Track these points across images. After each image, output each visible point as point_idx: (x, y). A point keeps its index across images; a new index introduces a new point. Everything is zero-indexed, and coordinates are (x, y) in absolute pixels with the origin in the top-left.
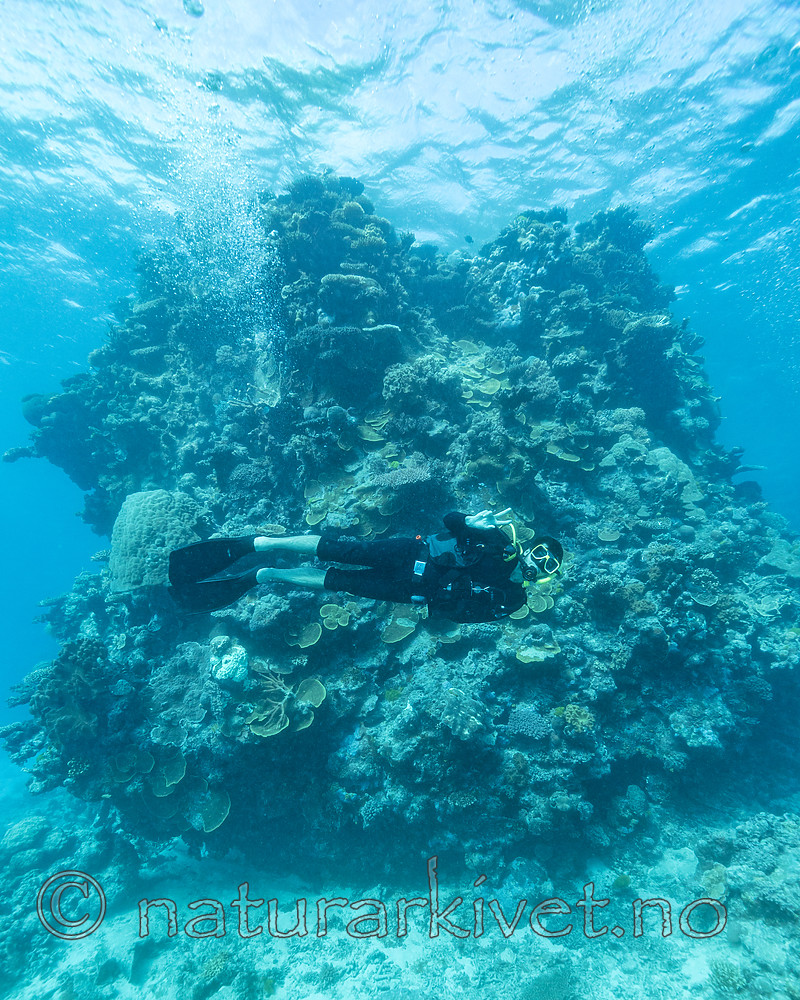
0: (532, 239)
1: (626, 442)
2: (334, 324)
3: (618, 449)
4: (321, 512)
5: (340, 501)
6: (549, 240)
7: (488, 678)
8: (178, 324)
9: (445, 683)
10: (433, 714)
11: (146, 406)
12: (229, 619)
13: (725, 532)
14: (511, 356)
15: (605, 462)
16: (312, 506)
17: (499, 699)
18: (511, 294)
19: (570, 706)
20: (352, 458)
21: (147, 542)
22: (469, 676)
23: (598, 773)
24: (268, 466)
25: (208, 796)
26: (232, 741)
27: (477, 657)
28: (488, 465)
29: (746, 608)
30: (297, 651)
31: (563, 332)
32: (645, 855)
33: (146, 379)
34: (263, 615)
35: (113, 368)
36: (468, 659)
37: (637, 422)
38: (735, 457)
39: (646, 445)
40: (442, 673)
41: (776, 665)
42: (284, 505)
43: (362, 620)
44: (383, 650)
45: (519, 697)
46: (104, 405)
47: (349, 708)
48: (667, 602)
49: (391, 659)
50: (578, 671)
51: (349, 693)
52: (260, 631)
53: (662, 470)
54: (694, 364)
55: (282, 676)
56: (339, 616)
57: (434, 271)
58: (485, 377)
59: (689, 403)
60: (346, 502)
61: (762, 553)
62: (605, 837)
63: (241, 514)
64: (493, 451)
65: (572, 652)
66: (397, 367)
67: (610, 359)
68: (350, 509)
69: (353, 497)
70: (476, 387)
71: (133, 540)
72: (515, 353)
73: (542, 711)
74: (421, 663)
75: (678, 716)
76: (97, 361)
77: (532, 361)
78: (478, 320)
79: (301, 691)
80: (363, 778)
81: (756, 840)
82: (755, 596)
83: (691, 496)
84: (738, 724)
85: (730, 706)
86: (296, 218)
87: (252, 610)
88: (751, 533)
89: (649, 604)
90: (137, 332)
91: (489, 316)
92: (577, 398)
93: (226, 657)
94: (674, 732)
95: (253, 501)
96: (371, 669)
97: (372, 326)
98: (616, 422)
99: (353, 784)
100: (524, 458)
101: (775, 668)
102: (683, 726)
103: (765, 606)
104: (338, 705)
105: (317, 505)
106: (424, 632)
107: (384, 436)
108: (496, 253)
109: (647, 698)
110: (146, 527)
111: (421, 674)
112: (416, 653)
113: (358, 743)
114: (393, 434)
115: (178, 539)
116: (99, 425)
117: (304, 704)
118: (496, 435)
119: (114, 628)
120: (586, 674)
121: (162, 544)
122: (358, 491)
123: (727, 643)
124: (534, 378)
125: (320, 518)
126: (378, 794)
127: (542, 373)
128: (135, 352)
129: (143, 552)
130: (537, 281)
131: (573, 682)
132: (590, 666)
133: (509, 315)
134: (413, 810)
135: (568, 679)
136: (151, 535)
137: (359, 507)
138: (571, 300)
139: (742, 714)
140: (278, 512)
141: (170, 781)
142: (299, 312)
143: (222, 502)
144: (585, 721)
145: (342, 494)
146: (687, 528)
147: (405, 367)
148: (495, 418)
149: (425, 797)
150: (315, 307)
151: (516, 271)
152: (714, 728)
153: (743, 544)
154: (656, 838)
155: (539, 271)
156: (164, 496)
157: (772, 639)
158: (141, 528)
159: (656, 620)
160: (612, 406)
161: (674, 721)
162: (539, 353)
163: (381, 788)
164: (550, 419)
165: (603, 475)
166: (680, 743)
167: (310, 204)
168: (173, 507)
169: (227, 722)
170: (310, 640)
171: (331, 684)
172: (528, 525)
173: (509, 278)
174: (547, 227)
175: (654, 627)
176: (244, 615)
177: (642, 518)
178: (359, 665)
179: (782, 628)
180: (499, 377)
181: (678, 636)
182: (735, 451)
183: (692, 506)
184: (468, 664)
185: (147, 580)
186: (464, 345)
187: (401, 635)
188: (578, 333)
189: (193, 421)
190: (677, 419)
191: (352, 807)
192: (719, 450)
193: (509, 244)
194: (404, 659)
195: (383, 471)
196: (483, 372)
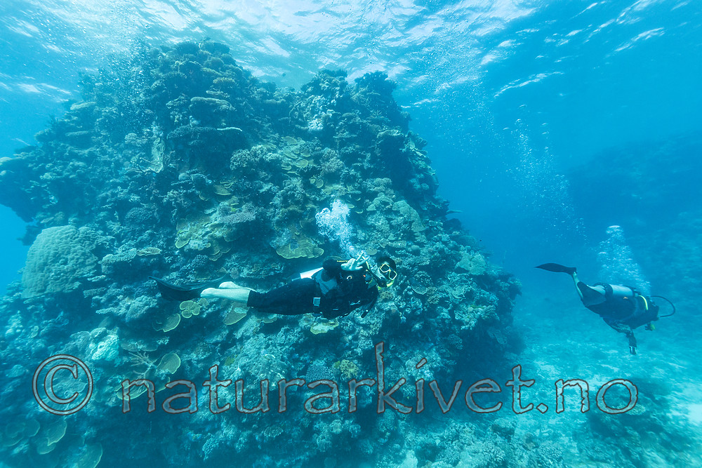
0: (327, 85)
1: (382, 197)
2: (199, 126)
3: (376, 201)
4: (185, 240)
5: (200, 232)
6: (337, 86)
7: (294, 345)
8: (100, 119)
9: (263, 351)
10: (253, 374)
11: (75, 169)
12: (110, 314)
13: (437, 248)
14: (315, 147)
15: (370, 208)
16: (180, 235)
17: (302, 358)
18: (317, 113)
19: (344, 361)
20: (210, 205)
21: (53, 262)
22: (281, 345)
23: (364, 404)
24: (154, 209)
25: (84, 449)
26: (103, 405)
27: (287, 331)
28: (294, 211)
29: (448, 294)
30: (162, 335)
31: (346, 135)
32: (395, 457)
33: (76, 151)
34: (135, 311)
35: (53, 144)
36: (280, 333)
37: (387, 186)
38: (445, 205)
39: (393, 199)
40: (261, 344)
41: (463, 327)
42: (164, 234)
43: (210, 310)
44: (225, 330)
45: (315, 356)
46: (44, 166)
47: (198, 372)
48: (399, 293)
49: (230, 336)
50: (350, 337)
51: (199, 361)
52: (133, 321)
53: (401, 213)
54: (421, 155)
55: (147, 353)
56: (193, 309)
57: (271, 97)
58: (300, 158)
59: (418, 176)
60: (203, 233)
61: (457, 261)
62: (370, 447)
63: (133, 240)
64: (297, 203)
65: (347, 325)
66: (239, 152)
67: (372, 151)
68: (206, 237)
69: (208, 230)
70: (294, 163)
71: (42, 261)
72: (317, 145)
73: (328, 365)
74: (248, 338)
75: (410, 362)
76: (40, 138)
77: (327, 150)
78: (297, 126)
79: (163, 362)
80: (206, 422)
81: (450, 442)
82: (453, 286)
83: (417, 229)
84: (446, 365)
85: (440, 354)
86: (178, 64)
87: (128, 308)
88: (452, 249)
89: (389, 294)
90: (74, 121)
91: (305, 124)
92: (352, 172)
93: (101, 344)
94: (408, 373)
95: (141, 232)
96: (216, 344)
97: (224, 128)
98: (376, 186)
99: (199, 428)
100: (316, 207)
101: (464, 330)
102: (413, 369)
103: (457, 293)
104: (191, 370)
105: (183, 235)
106: (253, 316)
107: (231, 192)
108: (310, 90)
109: (393, 352)
110: (52, 252)
111: (249, 346)
112: (246, 331)
113: (204, 396)
114: (236, 191)
115: (78, 259)
116: (38, 180)
117: (163, 372)
118: (298, 193)
119: (34, 321)
120: (356, 338)
121: (65, 263)
122: (212, 226)
123: (439, 315)
124: (328, 160)
125: (184, 243)
126: (218, 432)
127: (332, 157)
128: (69, 134)
129: (48, 269)
130: (331, 107)
131: (347, 344)
132: (358, 333)
133: (315, 125)
134: (240, 442)
135: (345, 343)
136: (57, 257)
137: (212, 236)
138: (350, 118)
139: (448, 359)
140: (159, 239)
141: (51, 441)
142: (177, 117)
143: (121, 232)
144: (352, 370)
145: (201, 228)
146: (415, 247)
147: (246, 152)
148: (298, 183)
149: (249, 432)
150: (188, 114)
151: (319, 101)
152: (431, 369)
153: (448, 255)
154: (402, 444)
155: (332, 102)
156: (71, 230)
157: (461, 312)
158: (49, 253)
159: (393, 304)
160: (375, 176)
161: (408, 366)
162: (332, 146)
163: (219, 428)
164: (338, 183)
165: (369, 215)
166: (412, 380)
167: (187, 57)
168: (78, 237)
169: (99, 392)
170: (172, 326)
171: (187, 356)
172: (320, 246)
173: (315, 104)
174: (336, 80)
175: (392, 308)
176: (122, 311)
177: (391, 241)
178: (207, 341)
179: (467, 305)
180: (308, 159)
181: (406, 313)
182: (445, 202)
183: (418, 234)
184: (280, 337)
185: (49, 289)
186: (290, 140)
187: (236, 320)
188: (354, 136)
189: (109, 179)
190: (411, 185)
191: (197, 445)
192: (436, 201)
193: (316, 86)
194: (238, 335)
195: (227, 214)
196: (299, 155)
